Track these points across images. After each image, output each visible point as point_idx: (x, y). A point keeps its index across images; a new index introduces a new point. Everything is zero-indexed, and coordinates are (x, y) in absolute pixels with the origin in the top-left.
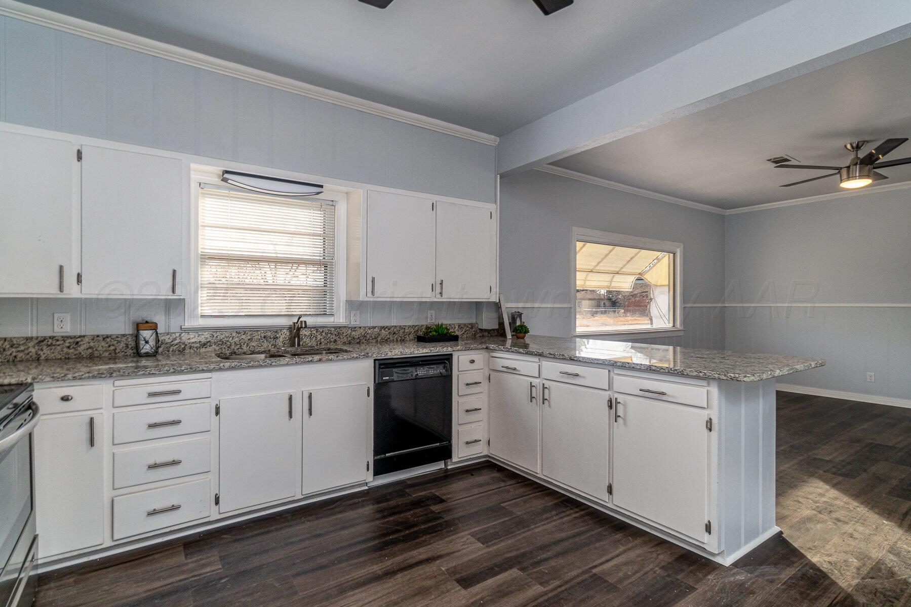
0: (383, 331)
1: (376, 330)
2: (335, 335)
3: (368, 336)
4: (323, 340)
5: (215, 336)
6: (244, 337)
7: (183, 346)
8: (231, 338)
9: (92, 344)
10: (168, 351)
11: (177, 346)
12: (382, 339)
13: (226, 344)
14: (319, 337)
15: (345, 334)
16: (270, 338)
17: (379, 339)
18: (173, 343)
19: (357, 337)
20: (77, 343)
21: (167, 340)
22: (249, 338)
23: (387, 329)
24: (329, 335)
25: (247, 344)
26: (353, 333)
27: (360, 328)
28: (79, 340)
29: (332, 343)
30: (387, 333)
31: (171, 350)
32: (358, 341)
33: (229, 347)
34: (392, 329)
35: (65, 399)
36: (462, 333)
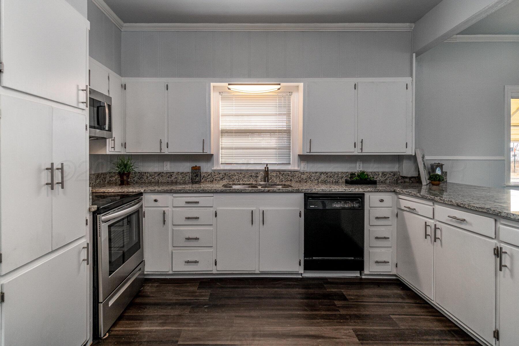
0: (322, 175)
1: (318, 174)
2: (291, 176)
3: (312, 178)
4: (283, 179)
5: (227, 174)
6: (240, 175)
7: (212, 179)
8: (234, 176)
9: (177, 176)
10: (206, 181)
11: (210, 179)
12: (322, 180)
13: (232, 179)
14: (281, 177)
15: (297, 176)
16: (254, 177)
17: (320, 180)
18: (208, 177)
19: (305, 178)
20: (171, 175)
21: (205, 175)
22: (243, 176)
23: (325, 174)
24: (287, 176)
25: (242, 179)
26: (302, 176)
27: (307, 172)
28: (172, 174)
29: (289, 181)
30: (325, 176)
31: (207, 181)
32: (306, 181)
33: (233, 181)
34: (329, 174)
35: (156, 201)
36: (385, 179)
